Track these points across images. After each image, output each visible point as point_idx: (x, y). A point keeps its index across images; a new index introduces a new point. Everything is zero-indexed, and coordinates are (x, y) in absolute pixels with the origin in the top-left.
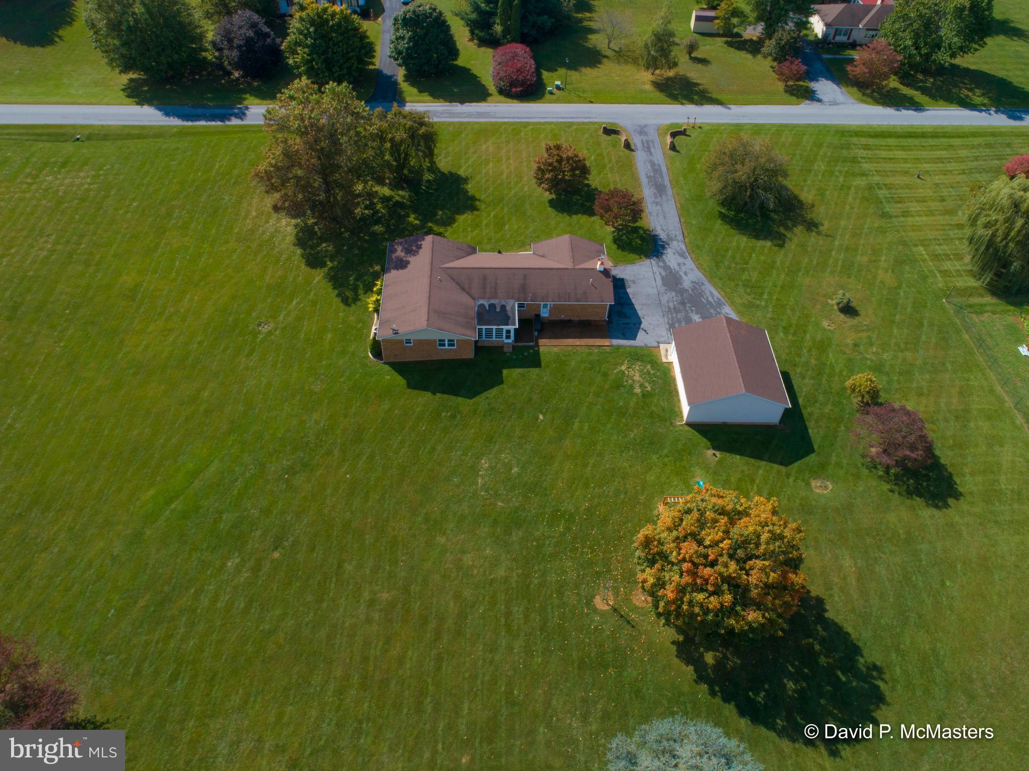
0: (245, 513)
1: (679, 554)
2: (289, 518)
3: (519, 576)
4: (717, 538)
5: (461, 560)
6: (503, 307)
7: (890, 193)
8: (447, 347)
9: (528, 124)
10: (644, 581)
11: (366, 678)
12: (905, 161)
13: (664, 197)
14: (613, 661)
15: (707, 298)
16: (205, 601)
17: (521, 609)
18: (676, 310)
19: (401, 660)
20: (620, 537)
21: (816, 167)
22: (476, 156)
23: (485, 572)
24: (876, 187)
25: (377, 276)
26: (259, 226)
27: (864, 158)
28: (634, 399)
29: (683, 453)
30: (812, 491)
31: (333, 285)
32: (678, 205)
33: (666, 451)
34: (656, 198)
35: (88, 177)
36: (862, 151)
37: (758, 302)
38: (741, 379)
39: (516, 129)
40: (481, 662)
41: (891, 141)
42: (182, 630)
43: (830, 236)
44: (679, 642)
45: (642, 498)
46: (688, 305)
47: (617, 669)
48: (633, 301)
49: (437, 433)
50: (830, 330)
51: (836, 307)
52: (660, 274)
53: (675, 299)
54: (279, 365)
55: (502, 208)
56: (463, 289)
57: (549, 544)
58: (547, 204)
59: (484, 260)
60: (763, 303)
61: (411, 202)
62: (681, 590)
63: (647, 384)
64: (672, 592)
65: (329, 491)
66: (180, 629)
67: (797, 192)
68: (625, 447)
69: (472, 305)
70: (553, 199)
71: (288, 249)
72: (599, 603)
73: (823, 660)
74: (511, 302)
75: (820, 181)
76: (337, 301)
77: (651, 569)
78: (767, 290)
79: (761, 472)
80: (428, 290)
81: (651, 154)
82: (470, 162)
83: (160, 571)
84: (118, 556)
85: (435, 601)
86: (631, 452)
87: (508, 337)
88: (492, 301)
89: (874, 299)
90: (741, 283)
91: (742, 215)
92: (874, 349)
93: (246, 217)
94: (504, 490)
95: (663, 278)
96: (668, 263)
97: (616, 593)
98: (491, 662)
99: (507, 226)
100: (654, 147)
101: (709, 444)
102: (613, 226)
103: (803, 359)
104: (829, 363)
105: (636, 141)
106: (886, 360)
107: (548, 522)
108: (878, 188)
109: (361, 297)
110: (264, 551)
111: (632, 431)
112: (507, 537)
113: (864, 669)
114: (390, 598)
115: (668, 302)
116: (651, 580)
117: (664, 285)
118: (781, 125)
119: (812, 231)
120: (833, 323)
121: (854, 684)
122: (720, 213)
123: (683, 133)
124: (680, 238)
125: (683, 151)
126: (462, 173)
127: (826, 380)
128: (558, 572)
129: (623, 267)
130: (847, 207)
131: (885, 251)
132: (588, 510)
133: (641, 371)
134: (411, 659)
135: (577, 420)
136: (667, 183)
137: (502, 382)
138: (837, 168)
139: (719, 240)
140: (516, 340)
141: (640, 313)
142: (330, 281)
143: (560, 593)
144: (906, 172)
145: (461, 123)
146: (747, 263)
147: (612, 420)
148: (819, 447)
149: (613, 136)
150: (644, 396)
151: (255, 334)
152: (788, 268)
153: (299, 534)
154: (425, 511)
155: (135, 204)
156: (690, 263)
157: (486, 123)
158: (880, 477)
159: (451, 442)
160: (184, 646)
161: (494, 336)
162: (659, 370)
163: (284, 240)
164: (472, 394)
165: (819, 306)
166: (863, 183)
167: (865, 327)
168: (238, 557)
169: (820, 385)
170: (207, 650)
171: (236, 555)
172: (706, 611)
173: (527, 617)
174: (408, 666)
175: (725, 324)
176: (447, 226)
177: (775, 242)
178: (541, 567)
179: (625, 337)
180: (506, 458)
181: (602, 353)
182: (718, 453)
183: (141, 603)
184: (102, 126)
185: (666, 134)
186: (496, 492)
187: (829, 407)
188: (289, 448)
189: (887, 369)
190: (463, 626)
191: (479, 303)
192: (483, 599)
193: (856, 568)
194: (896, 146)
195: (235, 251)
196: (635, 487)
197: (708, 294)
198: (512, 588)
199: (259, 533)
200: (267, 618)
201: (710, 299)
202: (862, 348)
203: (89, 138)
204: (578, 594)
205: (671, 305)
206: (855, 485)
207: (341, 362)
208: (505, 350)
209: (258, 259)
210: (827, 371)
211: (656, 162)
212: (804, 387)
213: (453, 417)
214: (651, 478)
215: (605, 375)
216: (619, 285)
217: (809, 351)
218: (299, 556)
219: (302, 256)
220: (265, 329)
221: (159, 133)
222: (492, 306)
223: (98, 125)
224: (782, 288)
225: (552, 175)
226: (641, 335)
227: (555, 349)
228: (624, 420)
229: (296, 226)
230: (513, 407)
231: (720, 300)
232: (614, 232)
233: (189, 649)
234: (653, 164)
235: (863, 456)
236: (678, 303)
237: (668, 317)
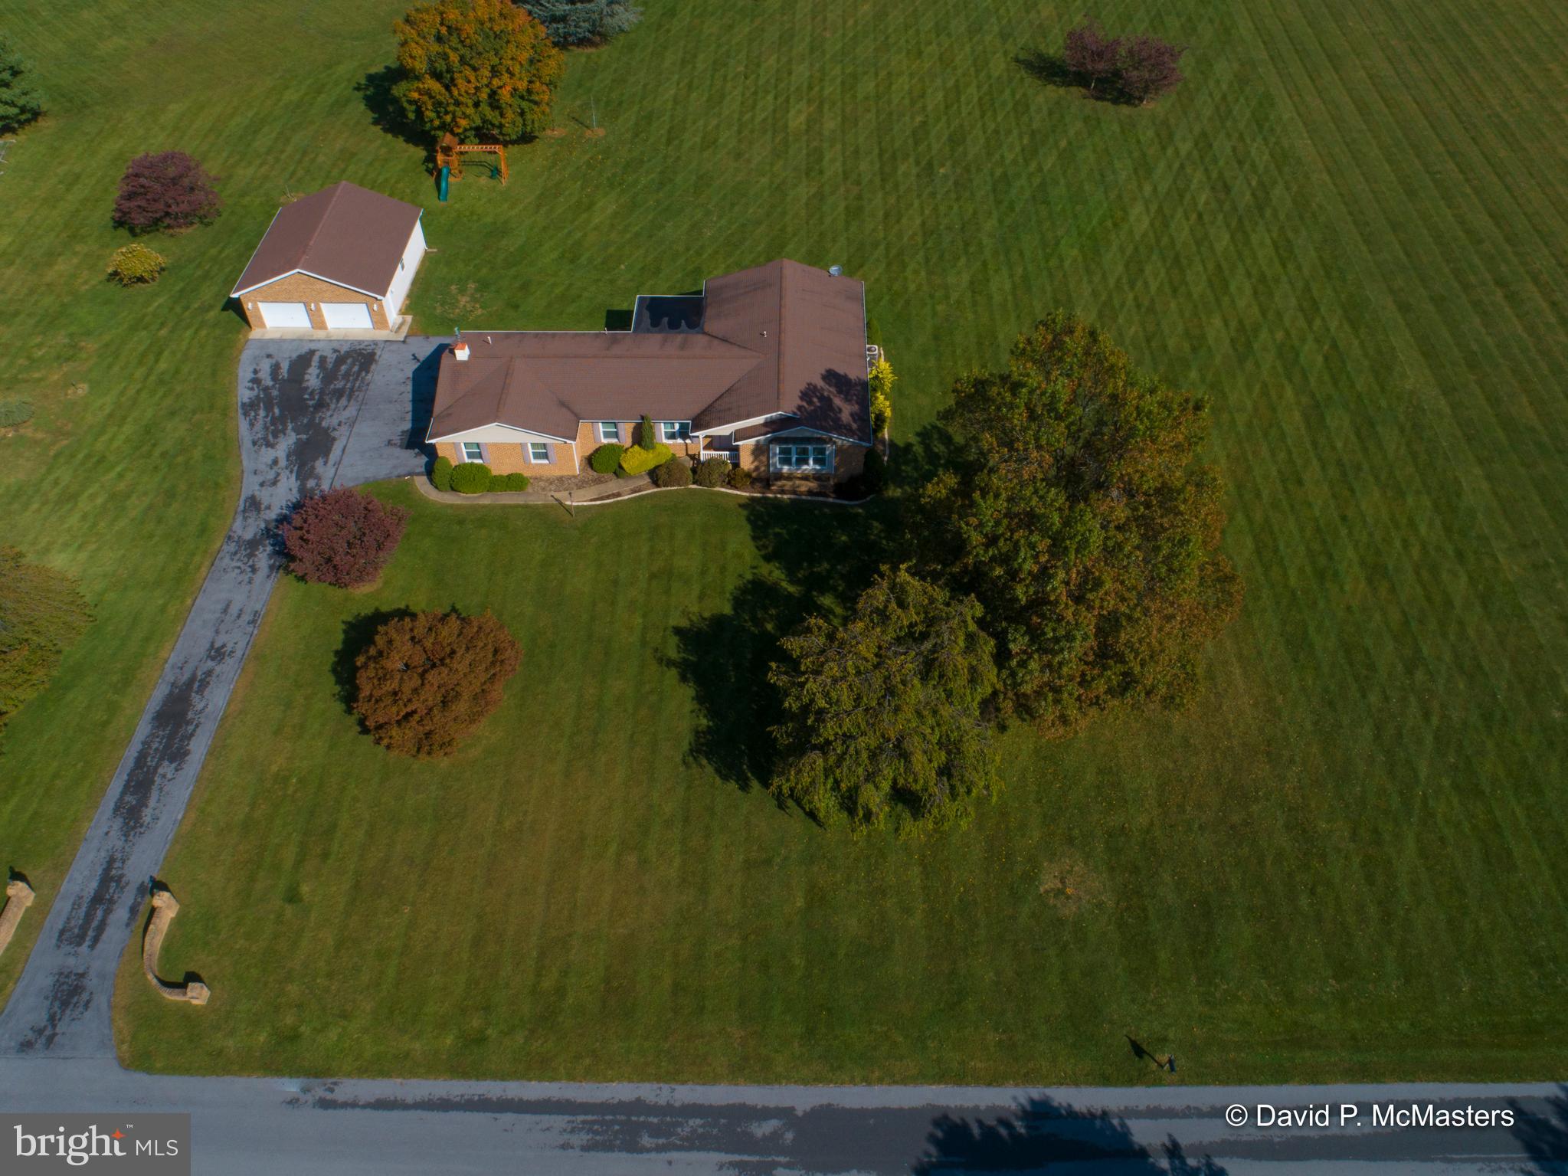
52: (326, 463)
53: (329, 414)
63: (454, 292)
115: (345, 408)
117: (334, 439)
141: (407, 386)
162: (425, 307)
226: (425, 354)
236: (328, 405)
237: (362, 382)
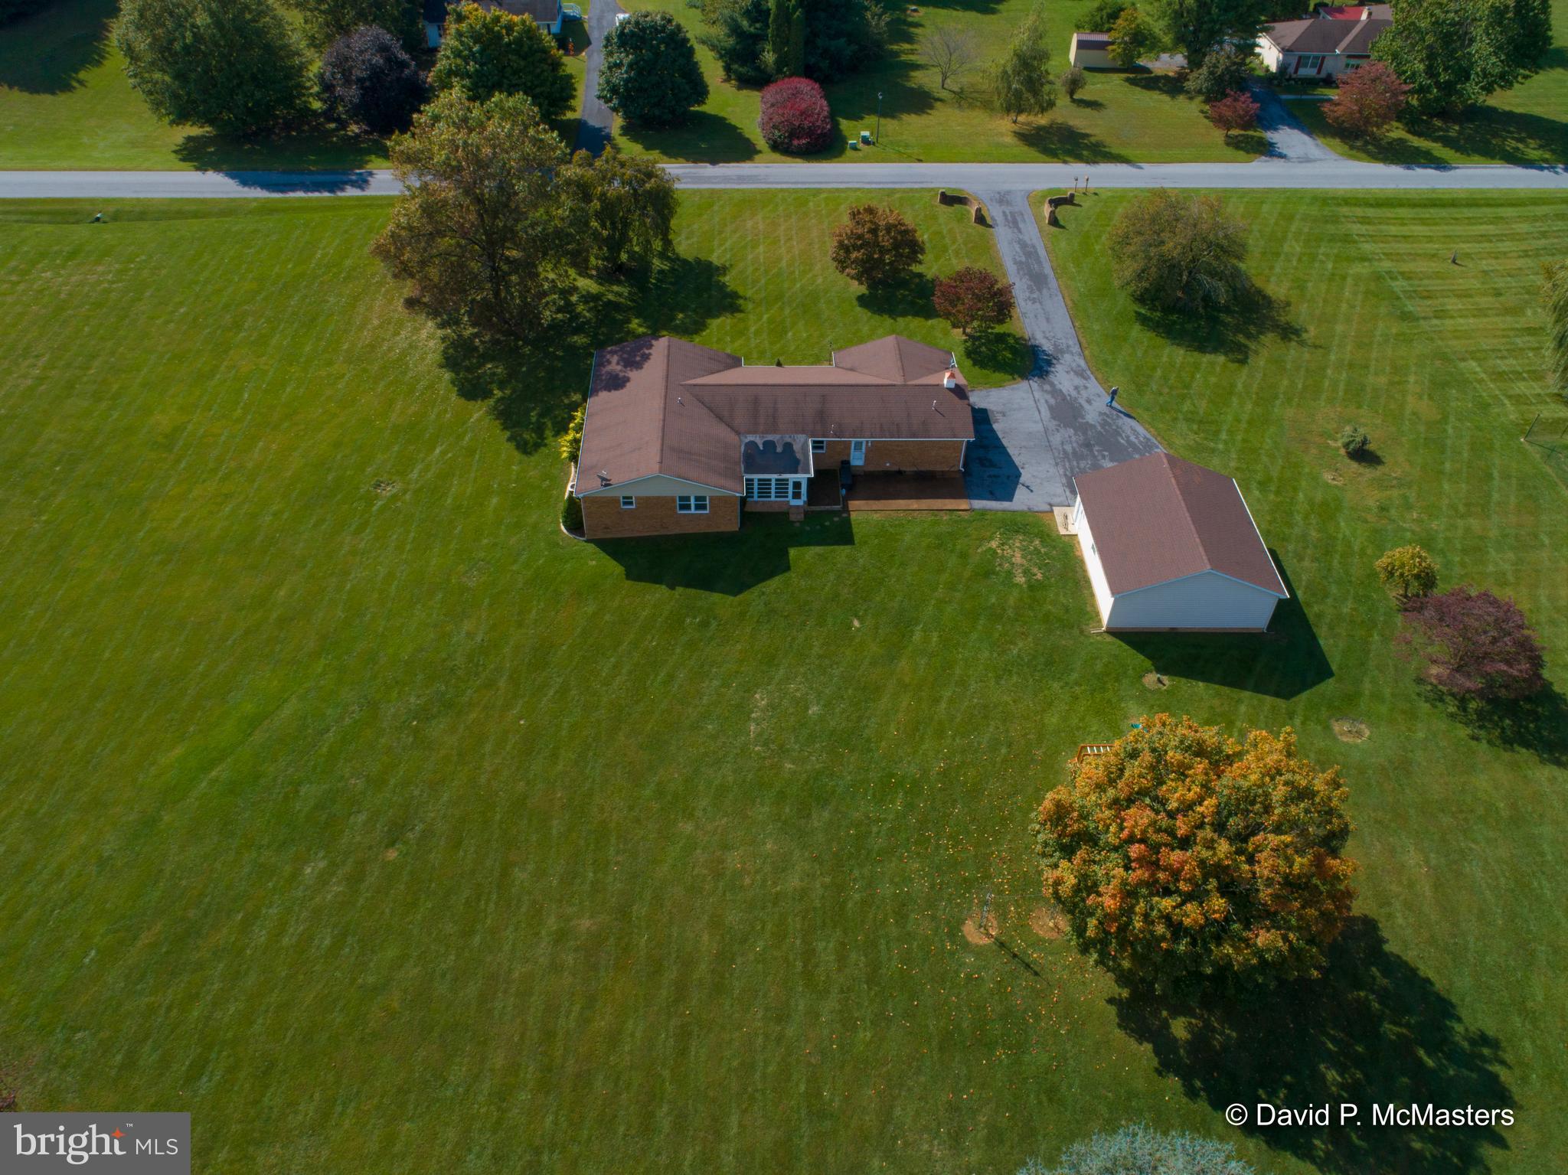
0: (340, 785)
1: (1122, 829)
2: (416, 793)
3: (824, 886)
4: (1191, 795)
5: (721, 861)
6: (788, 446)
7: (1411, 285)
8: (693, 511)
9: (819, 191)
10: (1058, 882)
11: (550, 1070)
12: (1430, 239)
13: (1045, 291)
14: (1003, 1035)
15: (1128, 437)
16: (260, 936)
17: (831, 945)
18: (1077, 456)
19: (614, 1039)
20: (1004, 819)
21: (1286, 248)
22: (738, 235)
23: (764, 881)
24: (1387, 277)
25: (575, 407)
26: (384, 340)
27: (1363, 235)
28: (1015, 593)
29: (1106, 679)
30: (1335, 739)
31: (502, 424)
32: (1069, 303)
33: (1075, 676)
34: (1032, 292)
35: (110, 272)
36: (1359, 225)
37: (1212, 445)
38: (1201, 549)
39: (801, 199)
40: (760, 1040)
41: (1402, 212)
42: (216, 986)
43: (1321, 347)
44: (1121, 1000)
45: (1039, 753)
46: (1096, 448)
47: (1009, 1049)
48: (1005, 442)
49: (678, 651)
50: (1336, 486)
51: (1343, 451)
52: (1047, 401)
53: (1074, 439)
54: (408, 547)
55: (782, 309)
56: (720, 418)
57: (879, 832)
58: (855, 303)
59: (754, 374)
60: (1221, 446)
61: (631, 300)
62: (1129, 894)
63: (1035, 570)
64: (1113, 896)
65: (488, 747)
66: (213, 984)
67: (1259, 283)
68: (1004, 670)
69: (738, 444)
70: (863, 295)
71: (429, 372)
72: (971, 931)
73: (1389, 1029)
74: (801, 438)
75: (1296, 268)
76: (508, 449)
77: (1070, 860)
78: (1225, 427)
79: (1243, 708)
80: (661, 417)
81: (1020, 231)
82: (728, 244)
83: (184, 883)
84: (110, 858)
85: (675, 931)
86: (1015, 678)
87: (797, 495)
88: (770, 437)
89: (1404, 439)
90: (1181, 416)
91: (1174, 317)
92: (1415, 515)
93: (362, 327)
94: (795, 743)
95: (1051, 408)
96: (1059, 386)
97: (1003, 916)
98: (779, 1039)
99: (790, 334)
100: (1024, 221)
101: (1148, 663)
102: (964, 332)
103: (1297, 530)
104: (1340, 536)
105: (993, 212)
106: (1436, 531)
107: (874, 796)
108: (1391, 278)
109: (550, 440)
110: (370, 848)
111: (1015, 644)
112: (803, 821)
113: (1466, 1045)
114: (594, 928)
115: (1062, 443)
116: (1071, 880)
117: (1054, 418)
118: (1225, 190)
119: (1290, 340)
120: (1341, 476)
121: (1451, 1072)
122: (1138, 314)
123: (1069, 201)
124: (1076, 349)
125: (1071, 227)
126: (716, 259)
127: (1340, 563)
128: (897, 880)
129: (984, 392)
130: (1344, 306)
131: (1413, 369)
132: (944, 774)
133: (1023, 549)
134: (632, 1035)
135: (919, 628)
136: (1048, 270)
137: (788, 568)
138: (1322, 250)
139: (1139, 354)
140: (811, 501)
141: (1017, 460)
142: (497, 419)
143: (902, 917)
144: (1434, 256)
145: (713, 191)
146: (1187, 387)
147: (980, 628)
148: (1340, 668)
149: (957, 206)
150: (1031, 587)
151: (370, 500)
152: (1257, 394)
153: (433, 819)
154: (656, 779)
155: (182, 310)
156: (1094, 387)
157: (751, 191)
158: (1452, 716)
159: (702, 666)
160: (218, 1015)
161: (773, 494)
162: (1054, 547)
163: (423, 359)
164: (738, 587)
165: (1314, 451)
166: (1364, 271)
167: (1395, 482)
168: (324, 858)
169: (1329, 570)
170: (260, 1021)
171: (321, 854)
172: (1177, 930)
173: (842, 959)
174: (627, 1048)
175: (1166, 465)
176: (692, 334)
177: (1230, 355)
178: (866, 871)
179: (993, 496)
180: (797, 690)
181: (956, 522)
182: (1165, 679)
183: (145, 939)
184: (138, 200)
185: (1042, 203)
186: (781, 747)
187: (1350, 604)
188: (420, 677)
189: (1441, 545)
190: (727, 976)
191: (747, 441)
192: (763, 928)
193: (1429, 867)
194: (1414, 219)
195: (344, 375)
196: (1026, 734)
197: (1129, 432)
198: (815, 908)
199: (362, 818)
200: (372, 965)
201: (1133, 438)
202: (1393, 512)
203: (116, 217)
204: (933, 918)
205: (1068, 448)
206: (1409, 730)
207: (513, 541)
208: (793, 518)
209: (380, 388)
210: (1339, 548)
211: (1029, 242)
212: (1305, 571)
213: (705, 624)
214: (1053, 720)
215: (964, 556)
216: (981, 418)
217: (1306, 517)
218: (432, 856)
219: (453, 382)
220: (388, 491)
221: (228, 210)
222: (770, 445)
223: (131, 200)
224: (1250, 422)
225: (864, 254)
226: (1020, 494)
227: (876, 516)
228: (999, 627)
229: (444, 339)
230: (807, 608)
231: (1148, 440)
232: (966, 341)
233: (226, 1020)
234: (1023, 245)
235: (1420, 681)
236: (1080, 446)
237: (1064, 466)
